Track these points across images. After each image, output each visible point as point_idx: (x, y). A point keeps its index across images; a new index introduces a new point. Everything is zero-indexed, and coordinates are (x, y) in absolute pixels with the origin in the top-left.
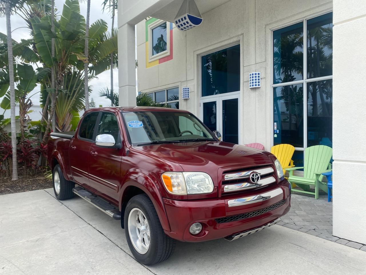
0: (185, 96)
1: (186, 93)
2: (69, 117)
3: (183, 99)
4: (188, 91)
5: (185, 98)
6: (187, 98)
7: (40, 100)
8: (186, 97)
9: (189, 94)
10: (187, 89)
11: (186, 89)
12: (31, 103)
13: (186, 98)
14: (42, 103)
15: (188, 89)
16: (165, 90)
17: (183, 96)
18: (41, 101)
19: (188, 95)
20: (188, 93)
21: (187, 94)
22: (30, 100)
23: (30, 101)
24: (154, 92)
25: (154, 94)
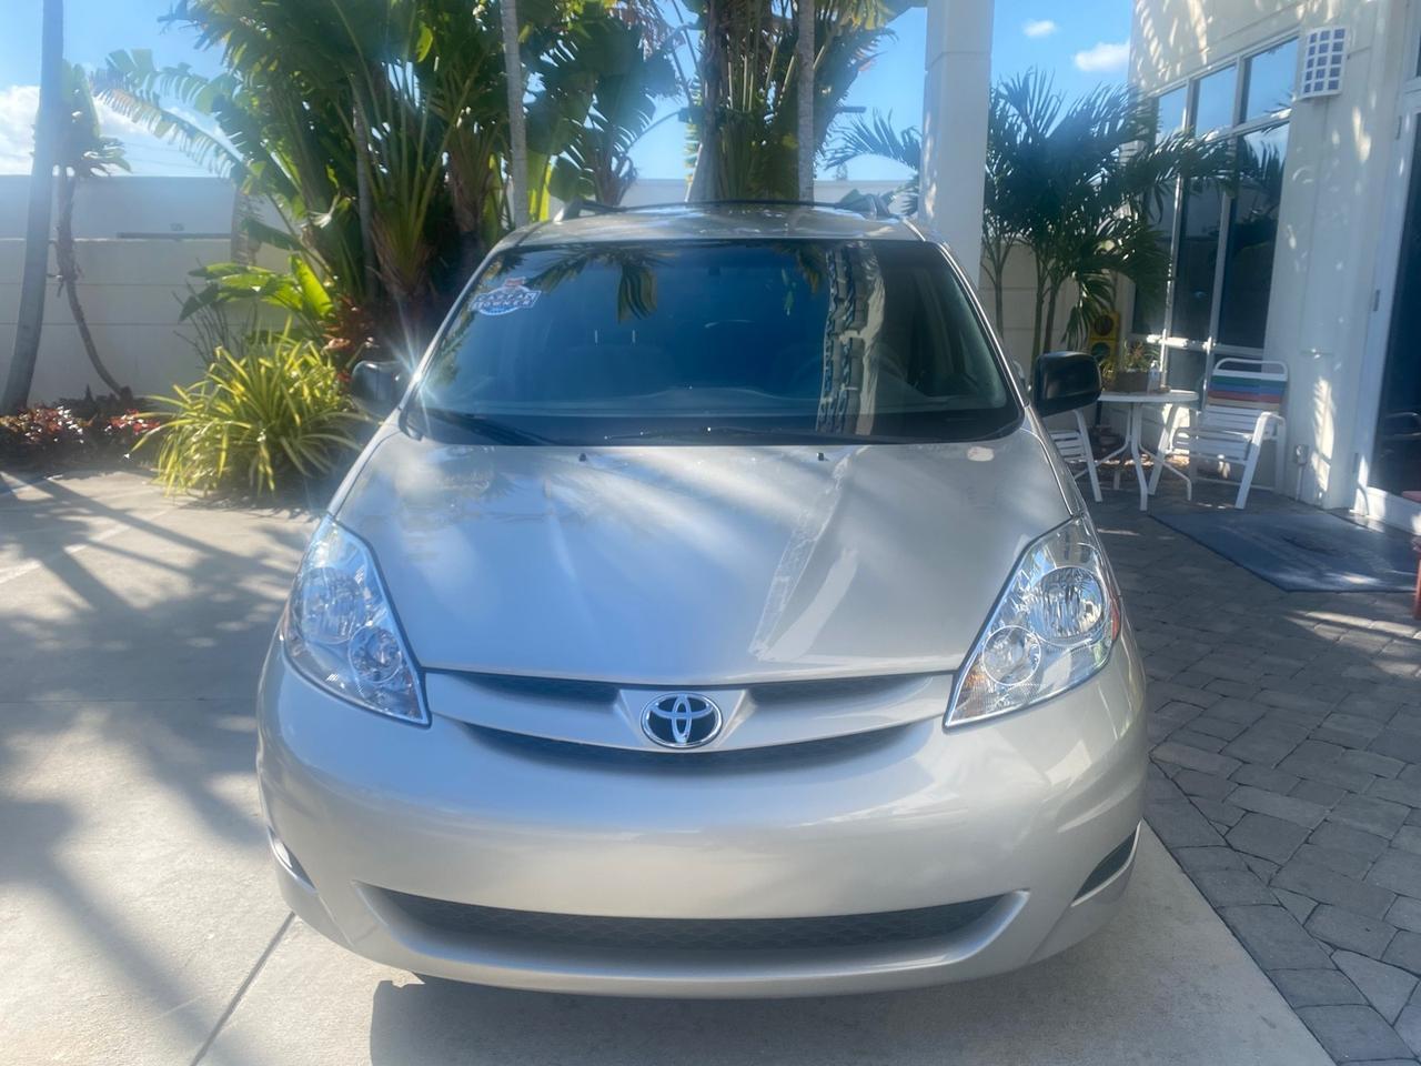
0: (1313, 82)
1: (1322, 61)
3: (1308, 100)
4: (1337, 47)
5: (1312, 94)
6: (1325, 92)
7: (689, 156)
8: (1319, 87)
9: (1342, 66)
10: (1332, 34)
11: (1325, 35)
12: (631, 173)
13: (1319, 94)
14: (693, 170)
15: (1339, 34)
16: (1238, 55)
17: (1303, 83)
18: (692, 162)
19: (1335, 73)
20: (1336, 60)
21: (1328, 67)
22: (628, 158)
23: (627, 164)
24: (1191, 79)
25: (1186, 88)
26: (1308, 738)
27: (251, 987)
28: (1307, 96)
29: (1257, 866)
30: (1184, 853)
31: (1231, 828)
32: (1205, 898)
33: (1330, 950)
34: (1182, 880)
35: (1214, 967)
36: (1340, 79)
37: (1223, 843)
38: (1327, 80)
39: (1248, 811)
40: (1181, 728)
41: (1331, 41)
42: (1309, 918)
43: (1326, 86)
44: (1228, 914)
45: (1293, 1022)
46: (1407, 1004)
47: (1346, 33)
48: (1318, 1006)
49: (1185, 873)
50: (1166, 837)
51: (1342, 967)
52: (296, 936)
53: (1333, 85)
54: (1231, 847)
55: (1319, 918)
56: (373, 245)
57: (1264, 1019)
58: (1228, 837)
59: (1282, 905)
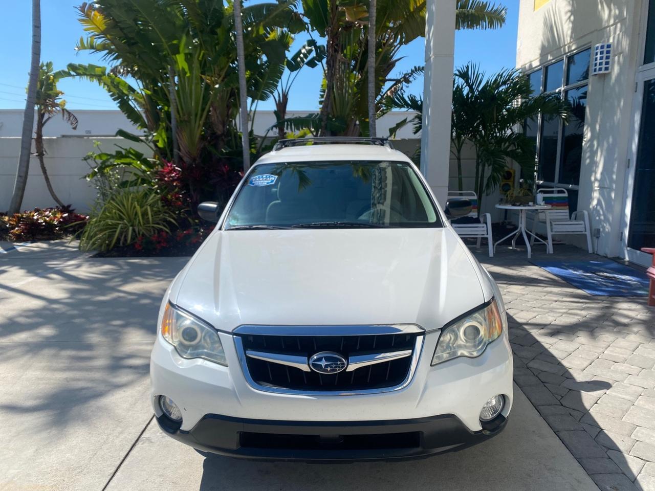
0: (598, 67)
1: (601, 58)
2: (353, 131)
3: (596, 75)
4: (608, 52)
5: (597, 72)
6: (603, 72)
7: (320, 100)
8: (600, 69)
9: (610, 60)
10: (605, 47)
11: (602, 47)
13: (600, 73)
14: (321, 106)
15: (609, 46)
16: (564, 57)
17: (594, 68)
18: (321, 103)
19: (607, 63)
20: (608, 58)
21: (604, 61)
24: (544, 66)
25: (542, 70)
26: (598, 358)
27: (123, 465)
28: (595, 73)
29: (574, 413)
30: (541, 408)
31: (562, 397)
32: (551, 427)
33: (606, 450)
34: (540, 420)
35: (554, 457)
36: (609, 66)
37: (559, 404)
38: (604, 66)
39: (570, 390)
40: (541, 353)
41: (605, 49)
42: (597, 435)
43: (603, 69)
44: (560, 435)
45: (589, 480)
46: (640, 473)
47: (612, 46)
48: (601, 474)
49: (542, 416)
50: (533, 401)
51: (610, 457)
52: (142, 444)
53: (606, 69)
54: (562, 405)
55: (602, 436)
56: (177, 140)
57: (576, 479)
58: (561, 401)
59: (585, 431)
